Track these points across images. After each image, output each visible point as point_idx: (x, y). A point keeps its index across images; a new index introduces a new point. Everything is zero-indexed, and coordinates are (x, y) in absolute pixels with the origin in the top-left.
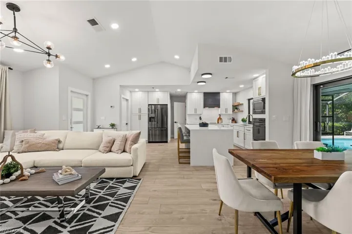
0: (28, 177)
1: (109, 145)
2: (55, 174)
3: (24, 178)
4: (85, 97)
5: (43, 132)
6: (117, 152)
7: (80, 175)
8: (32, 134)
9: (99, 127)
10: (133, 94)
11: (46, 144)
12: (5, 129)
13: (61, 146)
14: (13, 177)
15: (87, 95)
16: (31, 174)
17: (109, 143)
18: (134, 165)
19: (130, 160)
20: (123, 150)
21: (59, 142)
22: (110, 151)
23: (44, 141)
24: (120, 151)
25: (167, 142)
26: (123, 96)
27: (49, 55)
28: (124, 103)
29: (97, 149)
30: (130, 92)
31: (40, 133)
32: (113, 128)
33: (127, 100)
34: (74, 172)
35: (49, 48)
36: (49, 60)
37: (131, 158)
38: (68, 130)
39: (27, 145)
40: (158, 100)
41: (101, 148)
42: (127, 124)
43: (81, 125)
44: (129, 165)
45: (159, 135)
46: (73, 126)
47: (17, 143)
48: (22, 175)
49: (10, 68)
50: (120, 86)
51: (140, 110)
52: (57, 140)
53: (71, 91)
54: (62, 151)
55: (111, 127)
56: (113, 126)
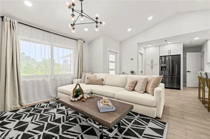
0: (86, 99)
1: (133, 85)
2: (98, 101)
3: (83, 100)
4: (116, 54)
5: (96, 74)
6: (140, 92)
7: (114, 108)
8: (92, 75)
9: (123, 73)
10: (146, 49)
11: (97, 81)
12: (82, 72)
13: (104, 83)
14: (79, 98)
15: (117, 53)
16: (87, 98)
17: (133, 83)
18: (157, 106)
19: (153, 101)
20: (144, 91)
21: (103, 80)
22: (134, 90)
23: (96, 79)
24: (142, 92)
25: (179, 89)
26: (139, 51)
27: (97, 22)
28: (140, 56)
29: (124, 87)
30: (144, 48)
31: (95, 74)
32: (132, 74)
33: (142, 54)
34: (110, 104)
35: (97, 18)
36: (97, 26)
37: (154, 100)
38: (107, 73)
39: (89, 80)
40: (170, 51)
41: (127, 87)
42: (141, 72)
43: (114, 71)
44: (153, 106)
45: (169, 83)
46: (110, 71)
47: (86, 79)
48: (83, 98)
49: (84, 42)
50: (138, 43)
51: (152, 62)
52: (102, 79)
53: (109, 51)
54: (104, 86)
55: (131, 73)
56: (132, 72)
